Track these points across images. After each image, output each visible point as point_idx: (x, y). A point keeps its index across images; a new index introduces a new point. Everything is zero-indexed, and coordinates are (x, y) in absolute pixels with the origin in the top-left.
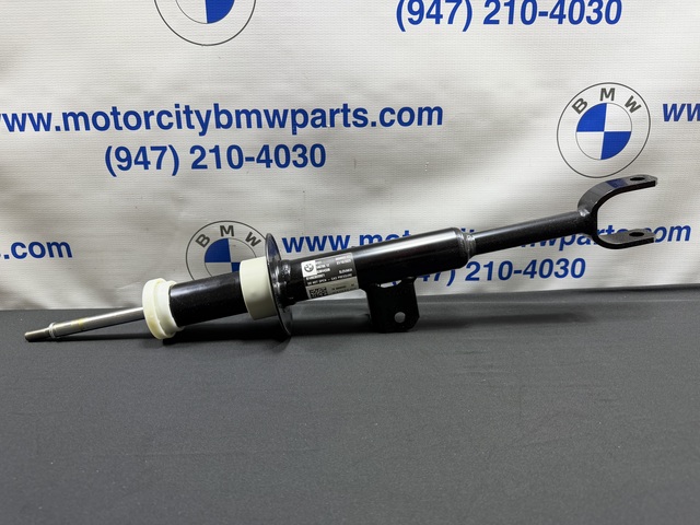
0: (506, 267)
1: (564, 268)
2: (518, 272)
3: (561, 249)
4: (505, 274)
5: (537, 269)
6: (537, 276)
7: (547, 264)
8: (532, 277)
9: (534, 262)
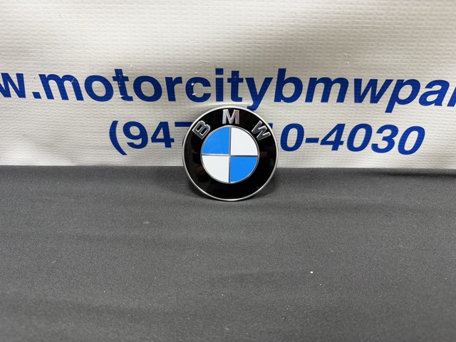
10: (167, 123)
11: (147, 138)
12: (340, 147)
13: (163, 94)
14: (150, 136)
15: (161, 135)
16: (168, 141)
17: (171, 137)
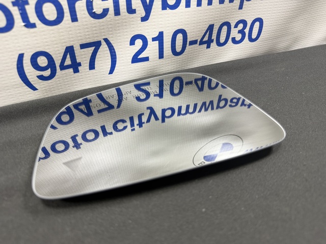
0: (180, 37)
1: (242, 32)
2: (193, 43)
3: (241, 7)
4: (179, 48)
5: (214, 37)
6: (214, 45)
7: (225, 28)
8: (208, 47)
9: (211, 28)
10: (73, 46)
11: (55, 67)
12: (212, 44)
13: (65, 15)
14: (58, 64)
15: (68, 62)
16: (75, 66)
17: (78, 61)
